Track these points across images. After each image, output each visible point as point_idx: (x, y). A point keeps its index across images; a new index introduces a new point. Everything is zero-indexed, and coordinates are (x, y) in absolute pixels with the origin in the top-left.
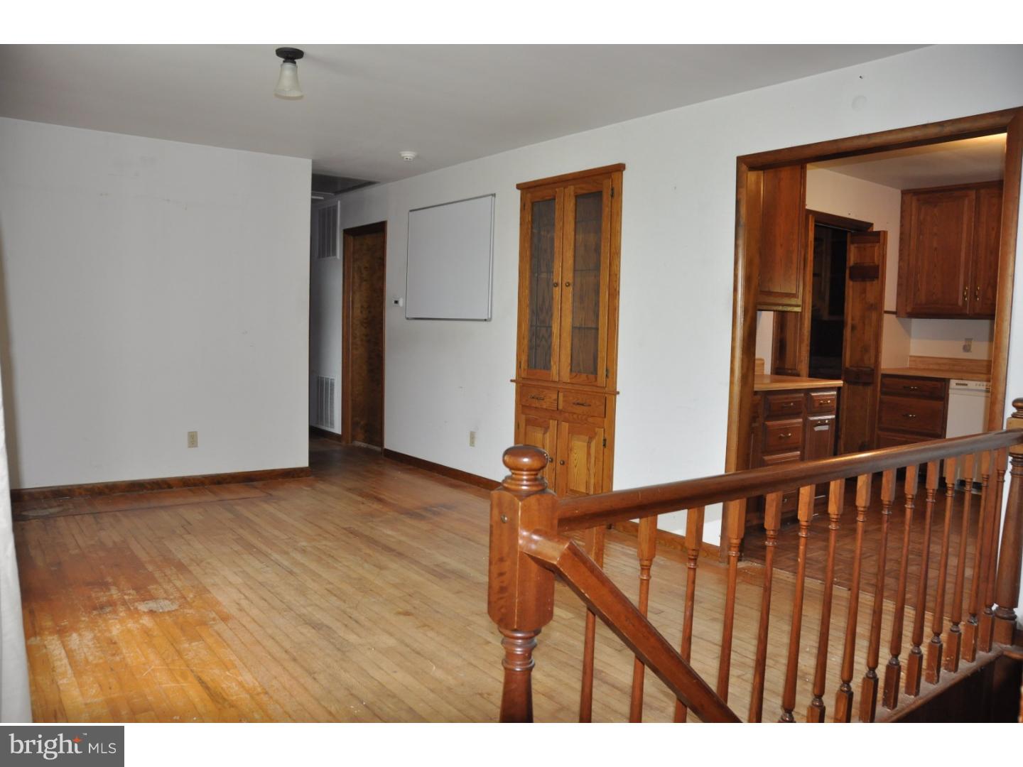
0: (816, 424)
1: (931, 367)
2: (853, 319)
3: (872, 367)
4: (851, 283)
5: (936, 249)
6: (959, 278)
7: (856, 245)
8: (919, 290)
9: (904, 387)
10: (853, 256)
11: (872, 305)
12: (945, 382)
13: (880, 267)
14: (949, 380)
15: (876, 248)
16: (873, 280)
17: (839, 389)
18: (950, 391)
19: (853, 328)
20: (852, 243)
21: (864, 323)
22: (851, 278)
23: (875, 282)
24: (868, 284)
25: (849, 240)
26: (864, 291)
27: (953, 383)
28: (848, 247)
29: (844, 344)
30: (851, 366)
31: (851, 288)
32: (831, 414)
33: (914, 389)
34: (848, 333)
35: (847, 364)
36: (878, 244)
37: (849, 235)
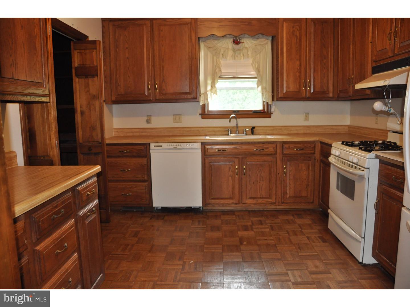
0: (86, 216)
1: (128, 134)
2: (81, 107)
3: (100, 141)
4: (77, 80)
5: (128, 58)
6: (144, 77)
7: (78, 51)
8: (119, 85)
9: (120, 151)
10: (76, 60)
11: (94, 96)
12: (147, 146)
13: (98, 67)
14: (150, 143)
15: (94, 53)
16: (94, 77)
17: (98, 175)
18: (151, 151)
19: (82, 113)
20: (75, 49)
21: (90, 109)
22: (77, 76)
23: (96, 79)
24: (90, 80)
25: (72, 47)
26: (87, 85)
27: (152, 146)
28: (72, 53)
29: (76, 126)
30: (83, 142)
31: (78, 83)
32: (93, 200)
33: (127, 152)
34: (78, 117)
35: (81, 141)
36: (95, 51)
37: (72, 43)
